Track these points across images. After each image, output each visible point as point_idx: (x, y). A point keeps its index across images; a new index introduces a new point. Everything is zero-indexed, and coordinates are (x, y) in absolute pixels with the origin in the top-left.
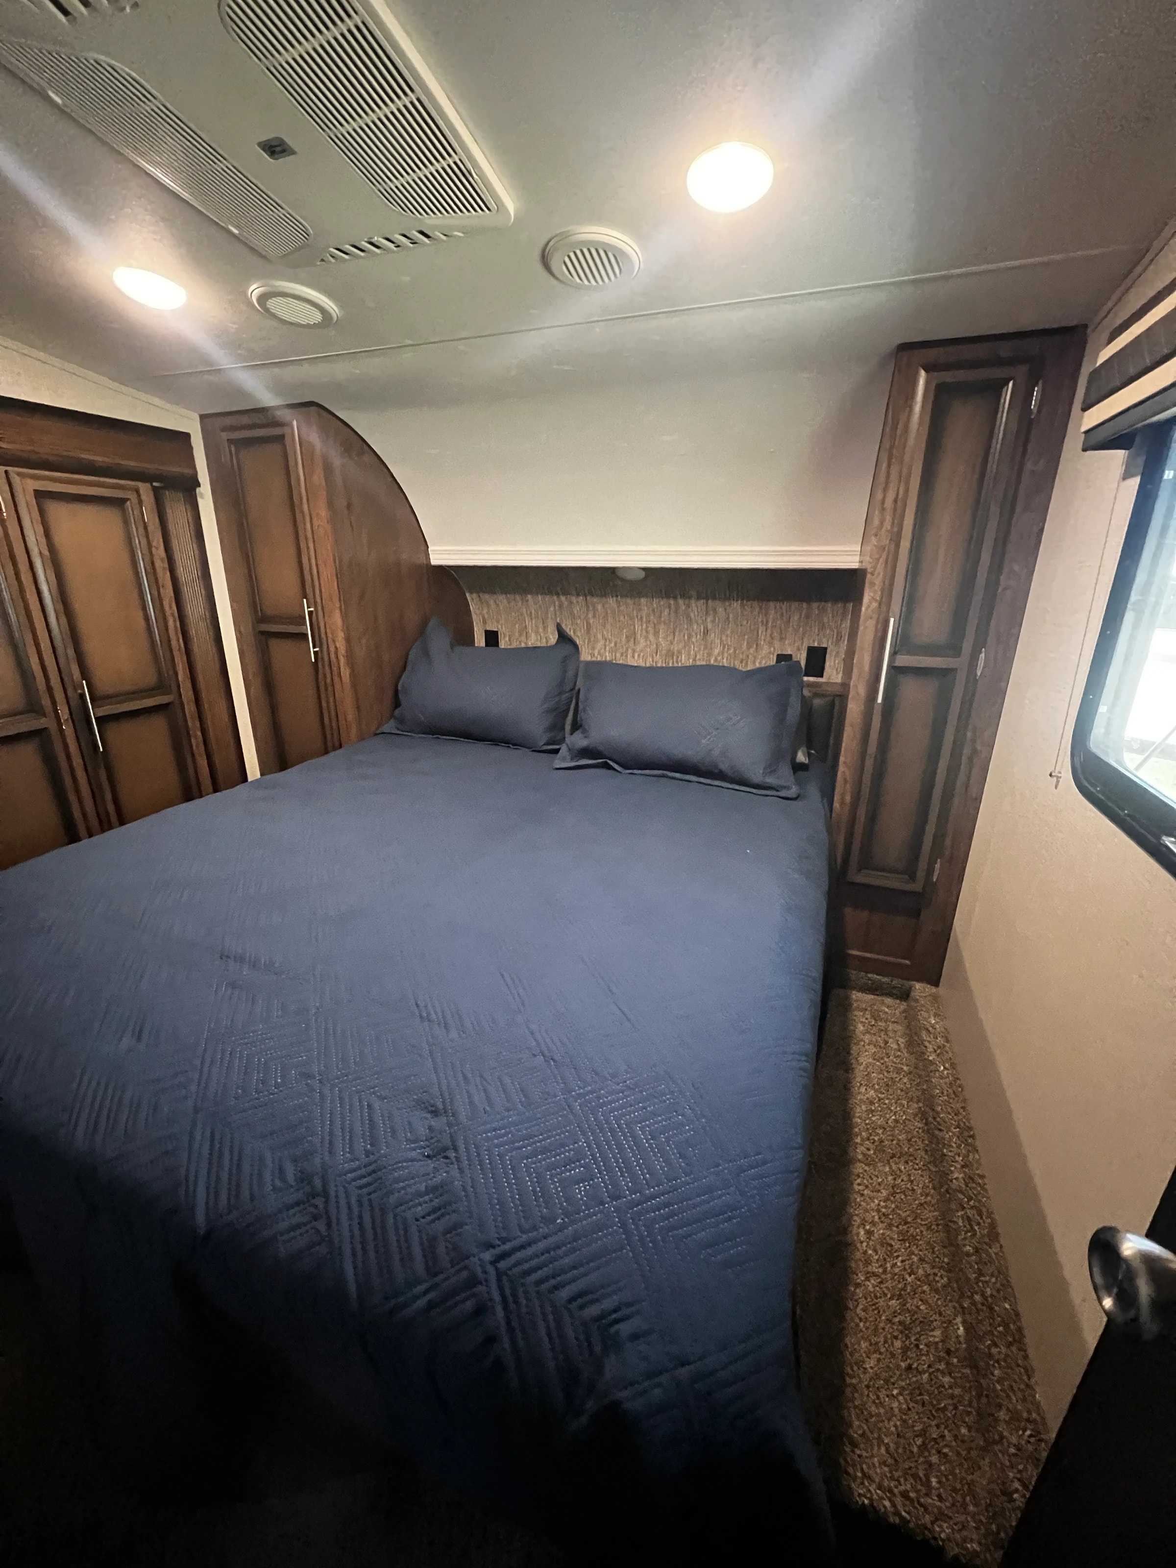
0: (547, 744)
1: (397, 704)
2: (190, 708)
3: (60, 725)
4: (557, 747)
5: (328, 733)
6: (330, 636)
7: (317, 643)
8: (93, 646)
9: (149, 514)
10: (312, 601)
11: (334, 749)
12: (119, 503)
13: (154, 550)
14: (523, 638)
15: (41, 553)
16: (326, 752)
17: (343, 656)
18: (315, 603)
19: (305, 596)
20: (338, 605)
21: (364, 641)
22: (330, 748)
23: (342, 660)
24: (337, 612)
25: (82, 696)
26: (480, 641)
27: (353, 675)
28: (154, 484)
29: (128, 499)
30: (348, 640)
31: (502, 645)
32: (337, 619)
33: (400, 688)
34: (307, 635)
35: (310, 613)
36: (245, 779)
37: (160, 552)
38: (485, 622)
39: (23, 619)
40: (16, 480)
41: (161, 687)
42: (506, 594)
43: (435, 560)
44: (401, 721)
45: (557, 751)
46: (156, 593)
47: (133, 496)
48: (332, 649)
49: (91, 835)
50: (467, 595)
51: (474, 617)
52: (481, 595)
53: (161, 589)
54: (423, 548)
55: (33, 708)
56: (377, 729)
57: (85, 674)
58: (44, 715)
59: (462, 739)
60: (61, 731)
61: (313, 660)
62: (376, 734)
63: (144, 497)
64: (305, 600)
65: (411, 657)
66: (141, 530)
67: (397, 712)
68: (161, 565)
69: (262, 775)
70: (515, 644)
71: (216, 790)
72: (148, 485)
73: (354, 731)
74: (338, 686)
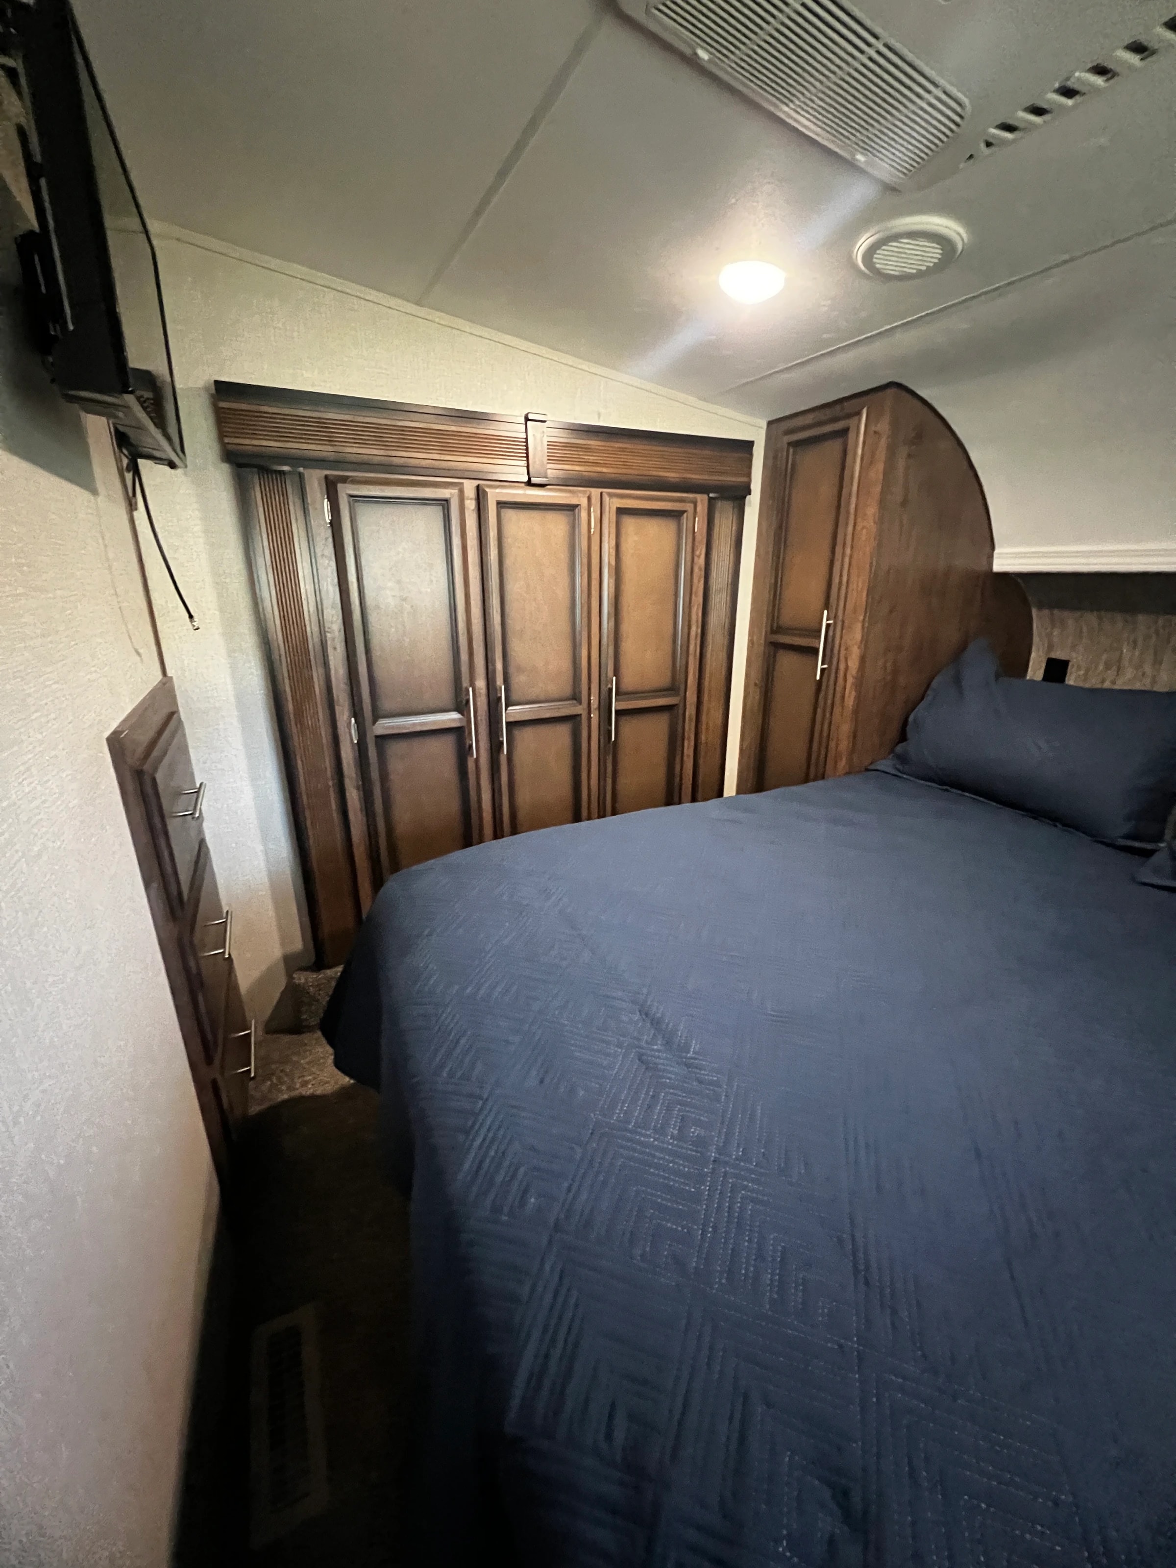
0: (1127, 837)
1: (903, 737)
2: (691, 711)
3: (589, 713)
4: (1149, 846)
5: (814, 757)
6: (843, 652)
7: (827, 658)
8: (628, 646)
9: (700, 525)
10: (832, 615)
11: (815, 779)
12: (676, 515)
13: (696, 559)
14: (1111, 674)
15: (609, 562)
16: (806, 780)
17: (853, 677)
18: (835, 618)
19: (827, 606)
20: (861, 618)
21: (880, 663)
22: (812, 775)
23: (850, 680)
24: (859, 626)
25: (610, 690)
26: (1036, 671)
27: (859, 699)
28: (711, 495)
29: (685, 511)
30: (863, 659)
31: (1071, 680)
32: (856, 634)
33: (911, 719)
34: (817, 650)
35: (828, 626)
36: (720, 794)
37: (701, 561)
38: (1051, 647)
39: (585, 620)
40: (606, 499)
41: (672, 689)
42: (1098, 610)
43: (999, 566)
44: (903, 759)
45: (1147, 854)
46: (687, 599)
47: (689, 507)
48: (842, 667)
49: (589, 818)
50: (1034, 612)
51: (1036, 639)
52: (1056, 612)
53: (693, 596)
54: (988, 549)
55: (575, 697)
56: (872, 763)
57: (616, 672)
58: (580, 703)
59: (981, 799)
60: (590, 718)
61: (818, 678)
62: (867, 770)
63: (699, 509)
64: (826, 612)
65: (934, 684)
66: (690, 540)
67: (899, 749)
68: (698, 573)
69: (739, 792)
70: (1093, 681)
71: (694, 800)
72: (705, 497)
73: (842, 764)
74: (837, 710)
